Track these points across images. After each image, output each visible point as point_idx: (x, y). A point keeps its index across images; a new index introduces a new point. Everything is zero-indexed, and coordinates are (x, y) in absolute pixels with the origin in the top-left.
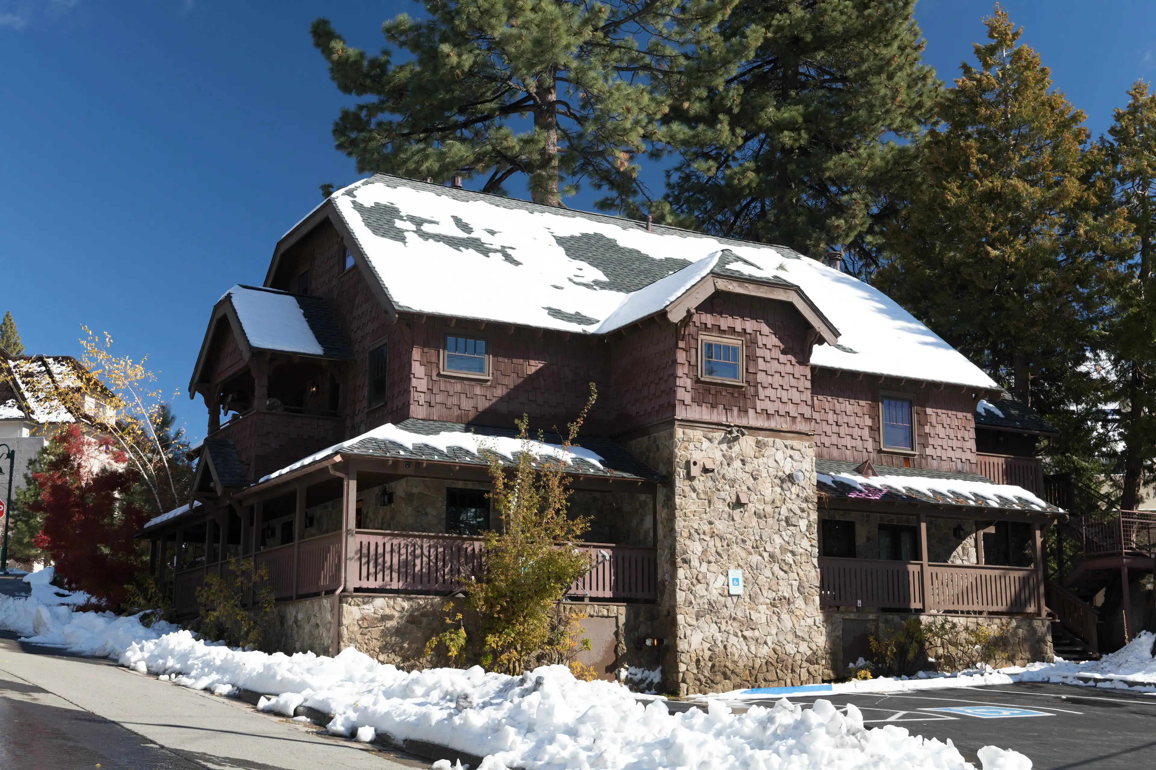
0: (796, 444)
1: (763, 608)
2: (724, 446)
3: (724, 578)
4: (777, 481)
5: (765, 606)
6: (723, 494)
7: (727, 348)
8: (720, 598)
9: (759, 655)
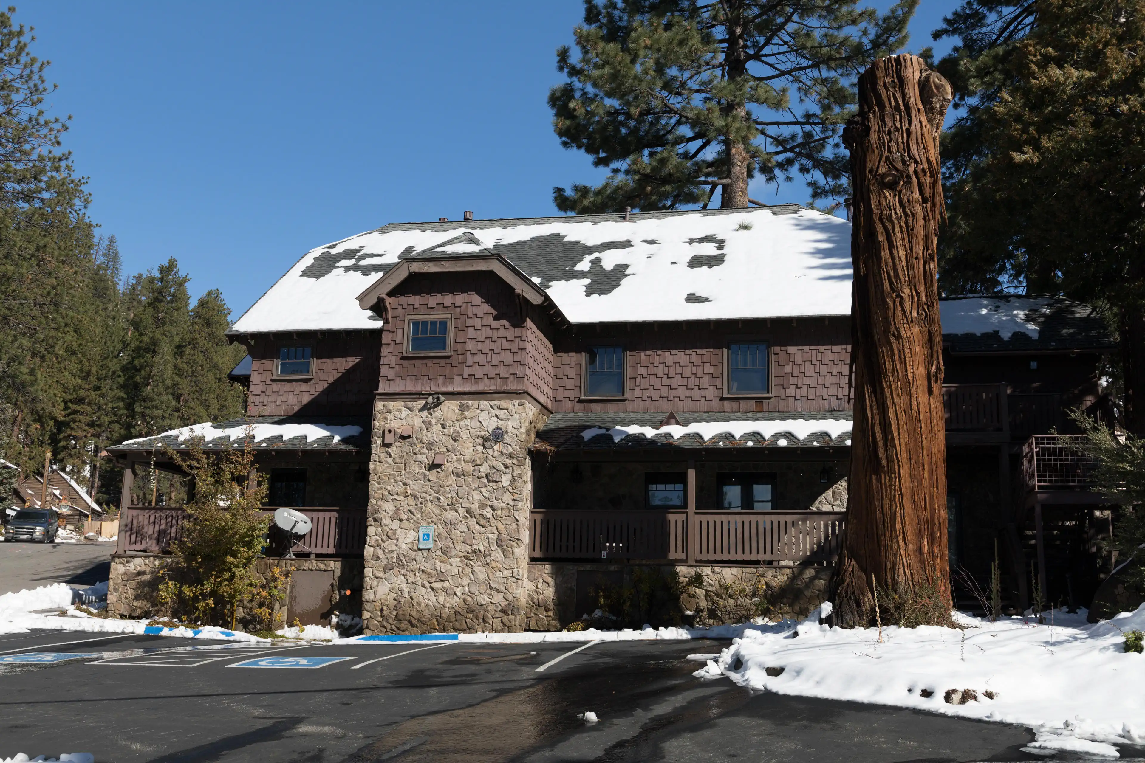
0: (503, 403)
1: (455, 561)
2: (425, 413)
3: (416, 534)
4: (480, 441)
5: (458, 560)
6: (419, 457)
7: (434, 323)
8: (410, 552)
9: (448, 605)
